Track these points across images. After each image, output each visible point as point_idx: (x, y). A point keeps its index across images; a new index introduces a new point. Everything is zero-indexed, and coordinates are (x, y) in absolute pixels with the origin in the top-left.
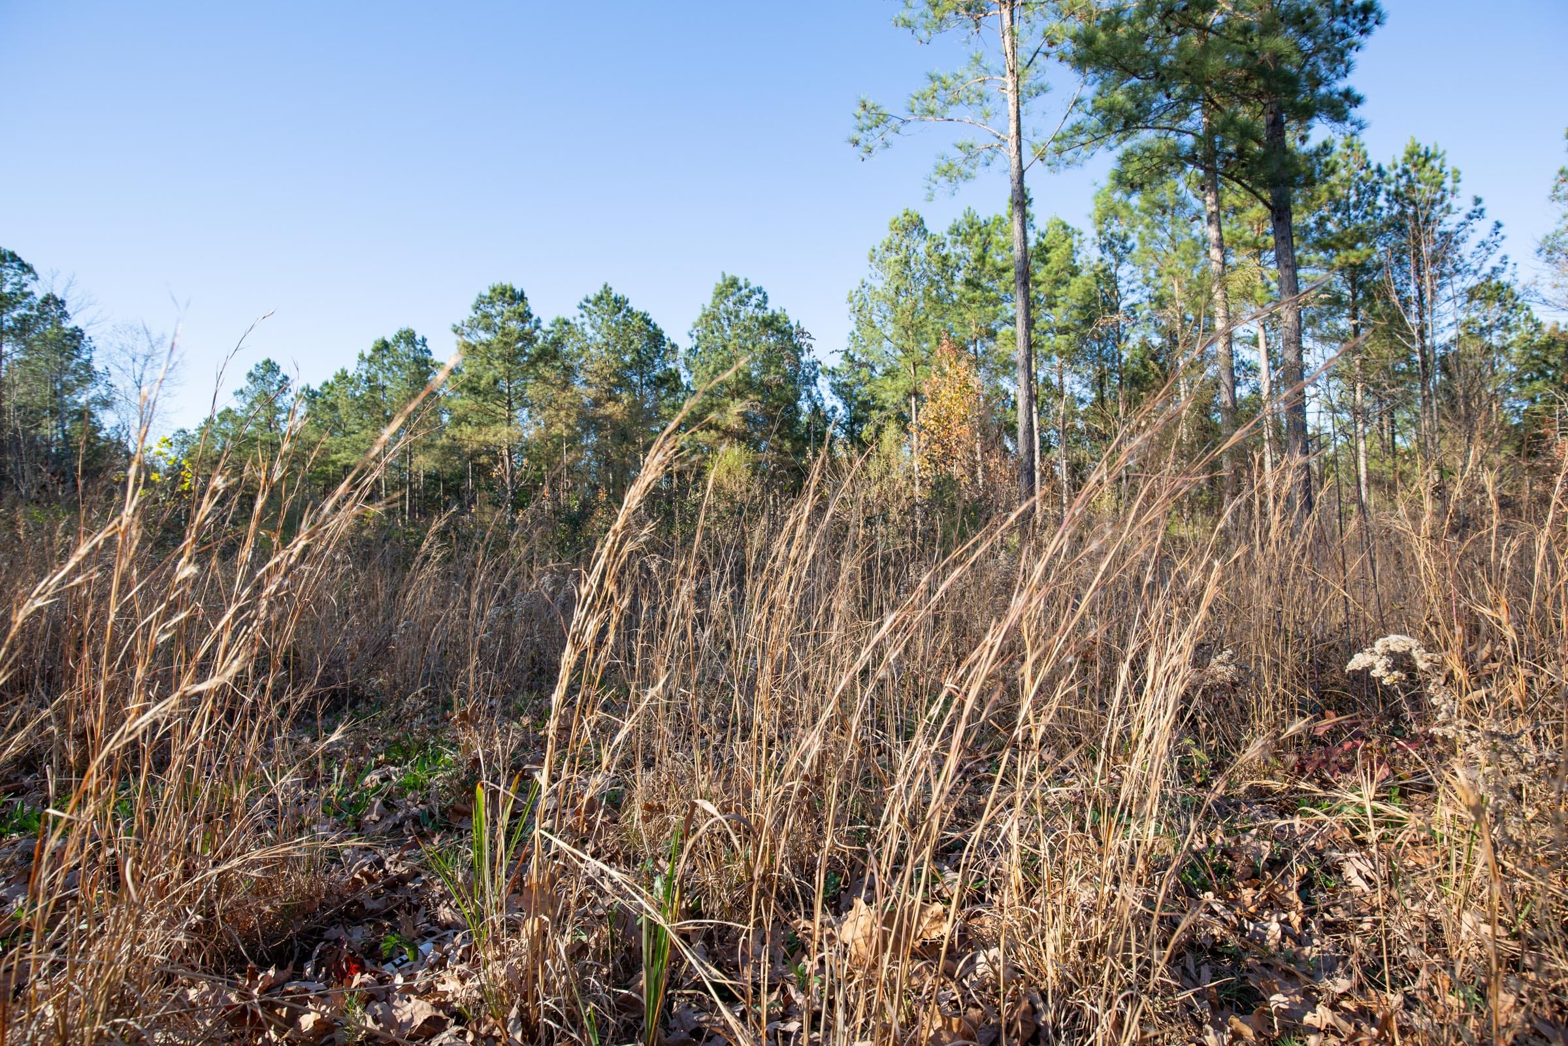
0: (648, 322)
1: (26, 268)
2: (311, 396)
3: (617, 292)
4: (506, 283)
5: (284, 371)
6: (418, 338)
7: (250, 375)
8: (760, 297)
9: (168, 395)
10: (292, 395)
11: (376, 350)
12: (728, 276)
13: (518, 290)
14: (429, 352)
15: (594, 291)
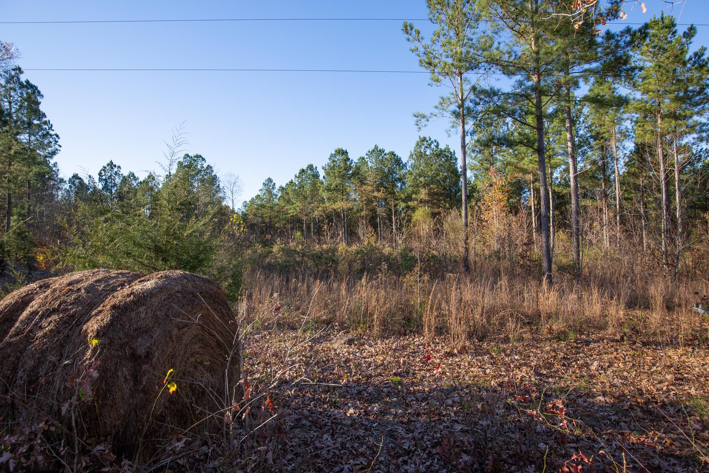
0: (395, 155)
1: (203, 159)
2: (282, 189)
3: (380, 147)
4: (340, 148)
5: (274, 181)
6: (314, 167)
7: (264, 184)
8: (435, 144)
9: (240, 195)
10: (276, 190)
11: (300, 173)
12: (422, 137)
13: (344, 149)
14: (318, 172)
15: (372, 148)
